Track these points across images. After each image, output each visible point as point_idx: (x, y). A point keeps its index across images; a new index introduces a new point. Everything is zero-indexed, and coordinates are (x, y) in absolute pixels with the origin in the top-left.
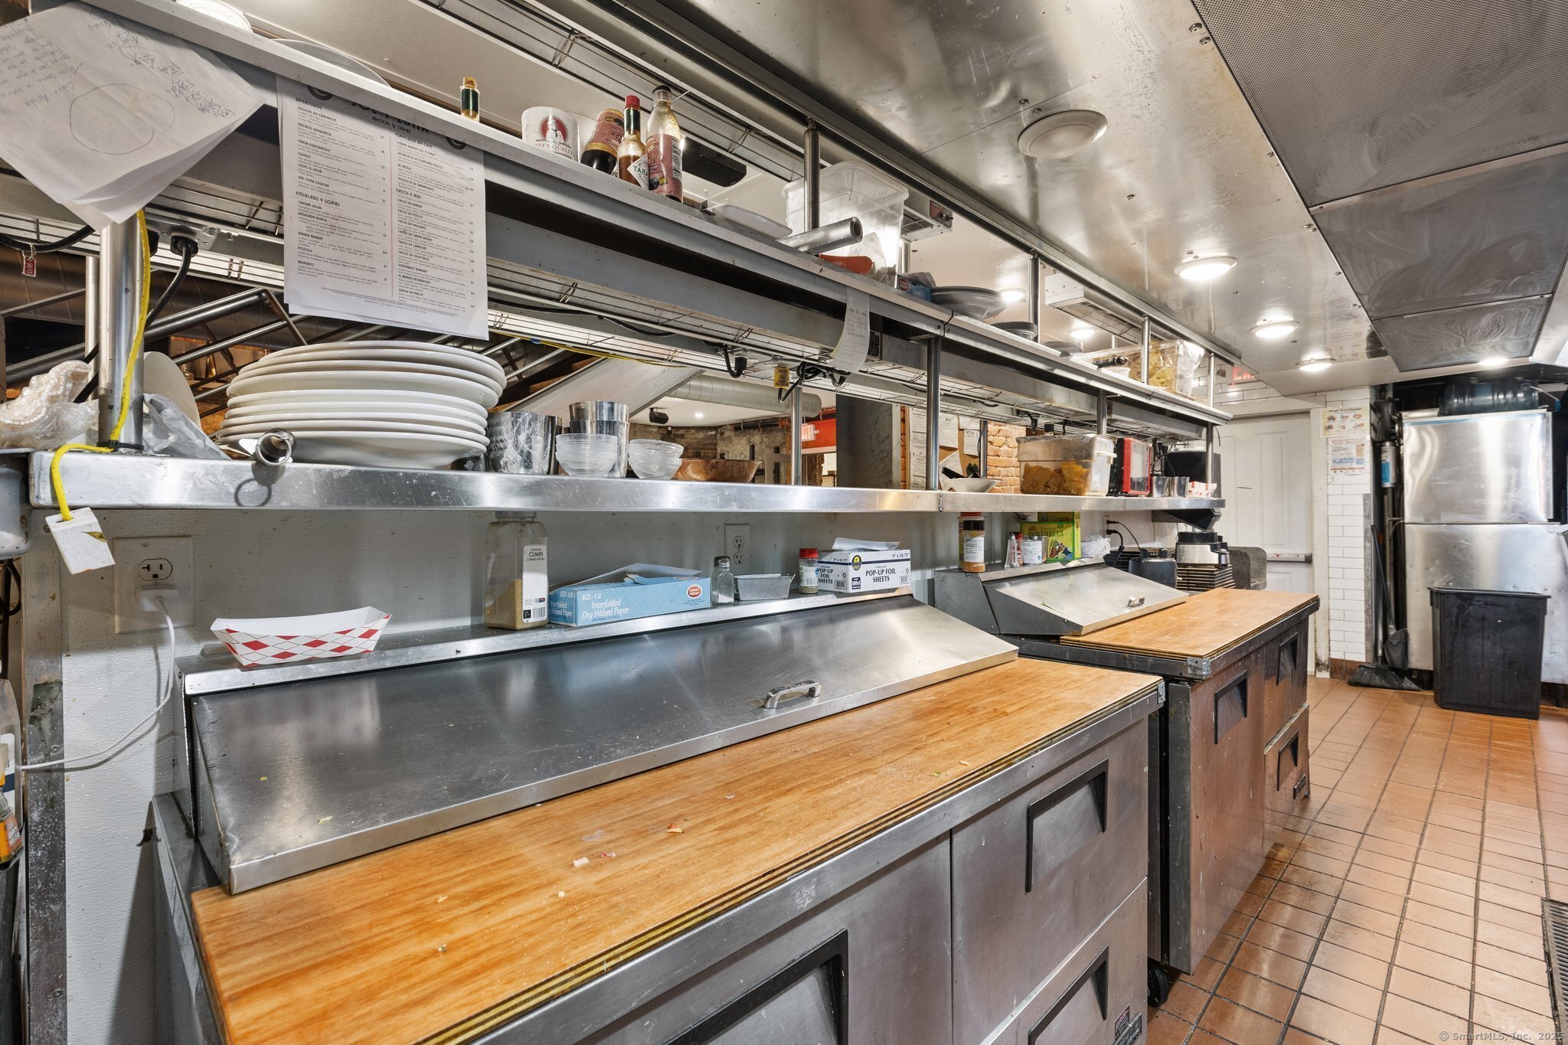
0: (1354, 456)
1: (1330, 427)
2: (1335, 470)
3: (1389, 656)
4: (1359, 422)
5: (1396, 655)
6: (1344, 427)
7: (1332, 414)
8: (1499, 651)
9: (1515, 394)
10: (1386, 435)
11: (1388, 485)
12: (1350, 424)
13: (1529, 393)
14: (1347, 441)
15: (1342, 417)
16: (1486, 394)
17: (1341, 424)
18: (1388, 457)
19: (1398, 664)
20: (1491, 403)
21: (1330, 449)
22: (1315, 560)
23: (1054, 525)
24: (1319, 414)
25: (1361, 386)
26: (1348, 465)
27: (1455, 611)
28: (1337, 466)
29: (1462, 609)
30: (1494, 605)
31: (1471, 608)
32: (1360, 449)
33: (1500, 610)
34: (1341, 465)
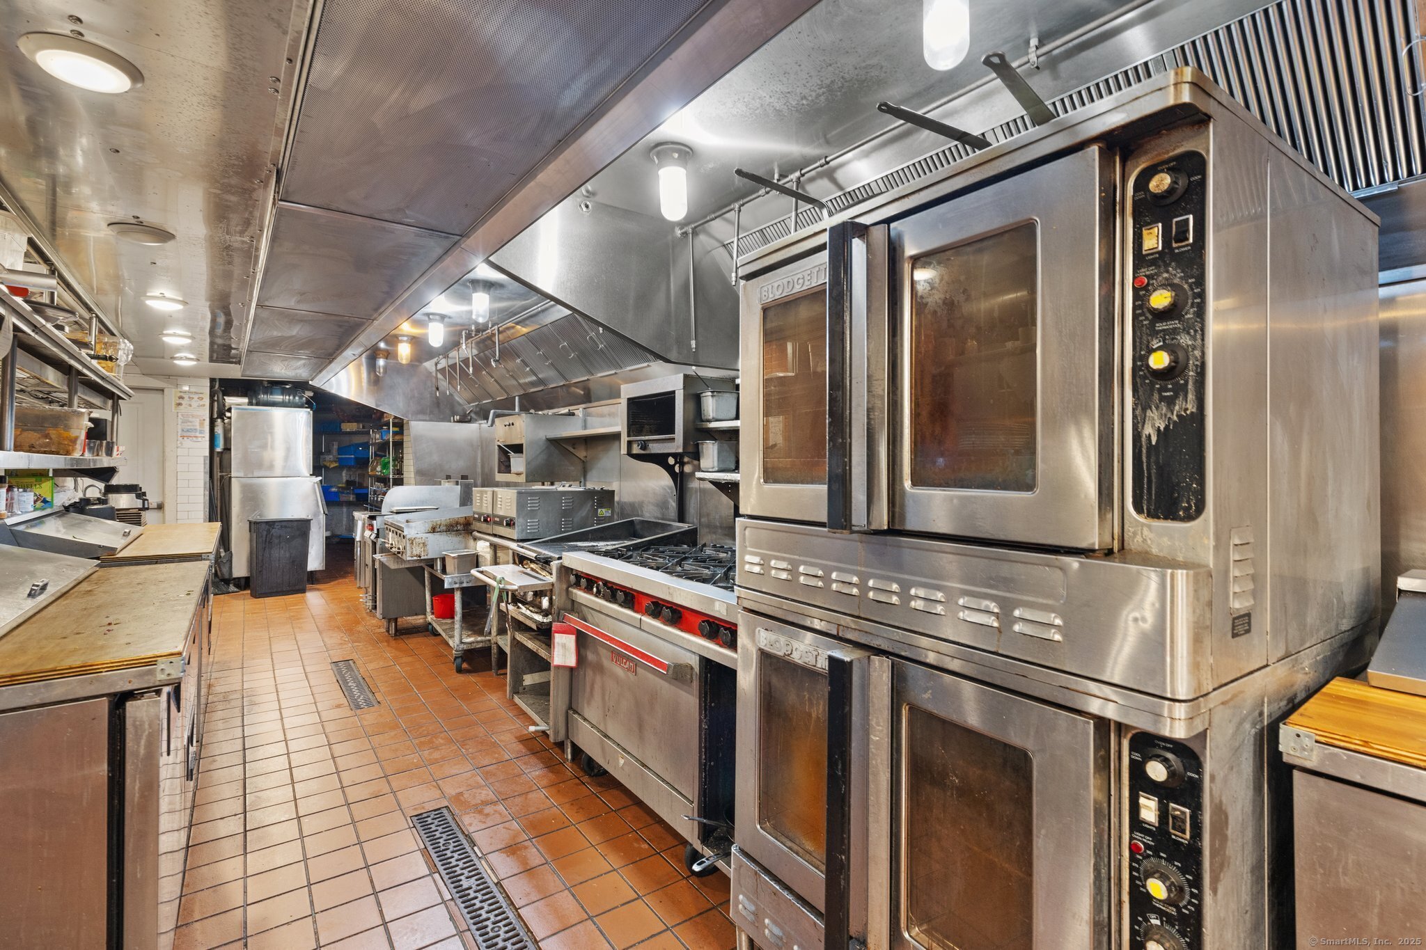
0: (198, 427)
1: (180, 404)
2: (183, 437)
3: (221, 571)
4: (201, 403)
5: (225, 570)
6: (190, 406)
7: (182, 394)
8: (288, 555)
9: (294, 397)
10: (218, 414)
11: (219, 449)
12: (195, 403)
13: (301, 397)
14: (193, 416)
15: (190, 398)
16: (278, 395)
17: (188, 403)
18: (219, 430)
19: (227, 576)
20: (281, 400)
21: (180, 421)
22: (167, 507)
23: (33, 480)
24: (171, 394)
25: (204, 377)
26: (192, 434)
27: (265, 533)
28: (185, 434)
29: (269, 531)
30: (286, 527)
31: (274, 530)
32: (202, 424)
33: (289, 530)
34: (187, 434)
